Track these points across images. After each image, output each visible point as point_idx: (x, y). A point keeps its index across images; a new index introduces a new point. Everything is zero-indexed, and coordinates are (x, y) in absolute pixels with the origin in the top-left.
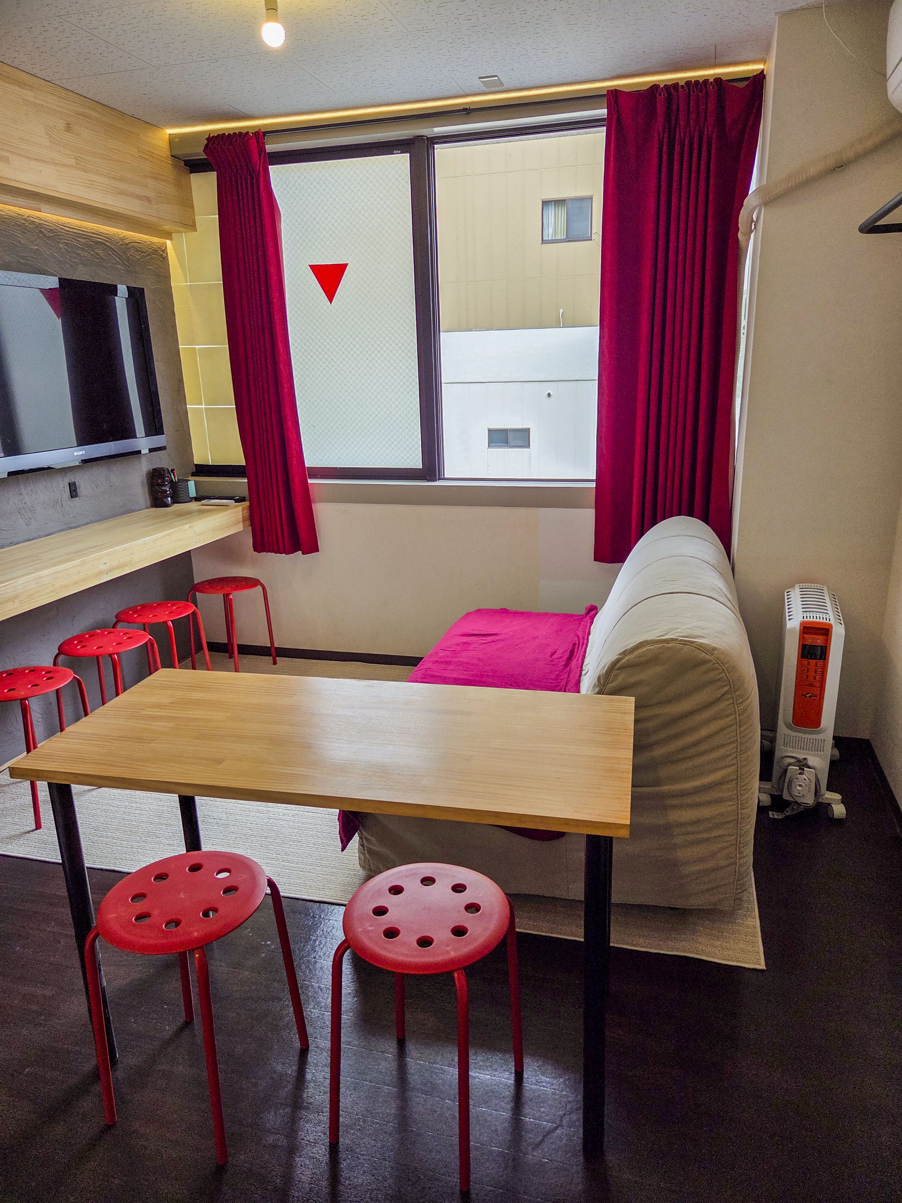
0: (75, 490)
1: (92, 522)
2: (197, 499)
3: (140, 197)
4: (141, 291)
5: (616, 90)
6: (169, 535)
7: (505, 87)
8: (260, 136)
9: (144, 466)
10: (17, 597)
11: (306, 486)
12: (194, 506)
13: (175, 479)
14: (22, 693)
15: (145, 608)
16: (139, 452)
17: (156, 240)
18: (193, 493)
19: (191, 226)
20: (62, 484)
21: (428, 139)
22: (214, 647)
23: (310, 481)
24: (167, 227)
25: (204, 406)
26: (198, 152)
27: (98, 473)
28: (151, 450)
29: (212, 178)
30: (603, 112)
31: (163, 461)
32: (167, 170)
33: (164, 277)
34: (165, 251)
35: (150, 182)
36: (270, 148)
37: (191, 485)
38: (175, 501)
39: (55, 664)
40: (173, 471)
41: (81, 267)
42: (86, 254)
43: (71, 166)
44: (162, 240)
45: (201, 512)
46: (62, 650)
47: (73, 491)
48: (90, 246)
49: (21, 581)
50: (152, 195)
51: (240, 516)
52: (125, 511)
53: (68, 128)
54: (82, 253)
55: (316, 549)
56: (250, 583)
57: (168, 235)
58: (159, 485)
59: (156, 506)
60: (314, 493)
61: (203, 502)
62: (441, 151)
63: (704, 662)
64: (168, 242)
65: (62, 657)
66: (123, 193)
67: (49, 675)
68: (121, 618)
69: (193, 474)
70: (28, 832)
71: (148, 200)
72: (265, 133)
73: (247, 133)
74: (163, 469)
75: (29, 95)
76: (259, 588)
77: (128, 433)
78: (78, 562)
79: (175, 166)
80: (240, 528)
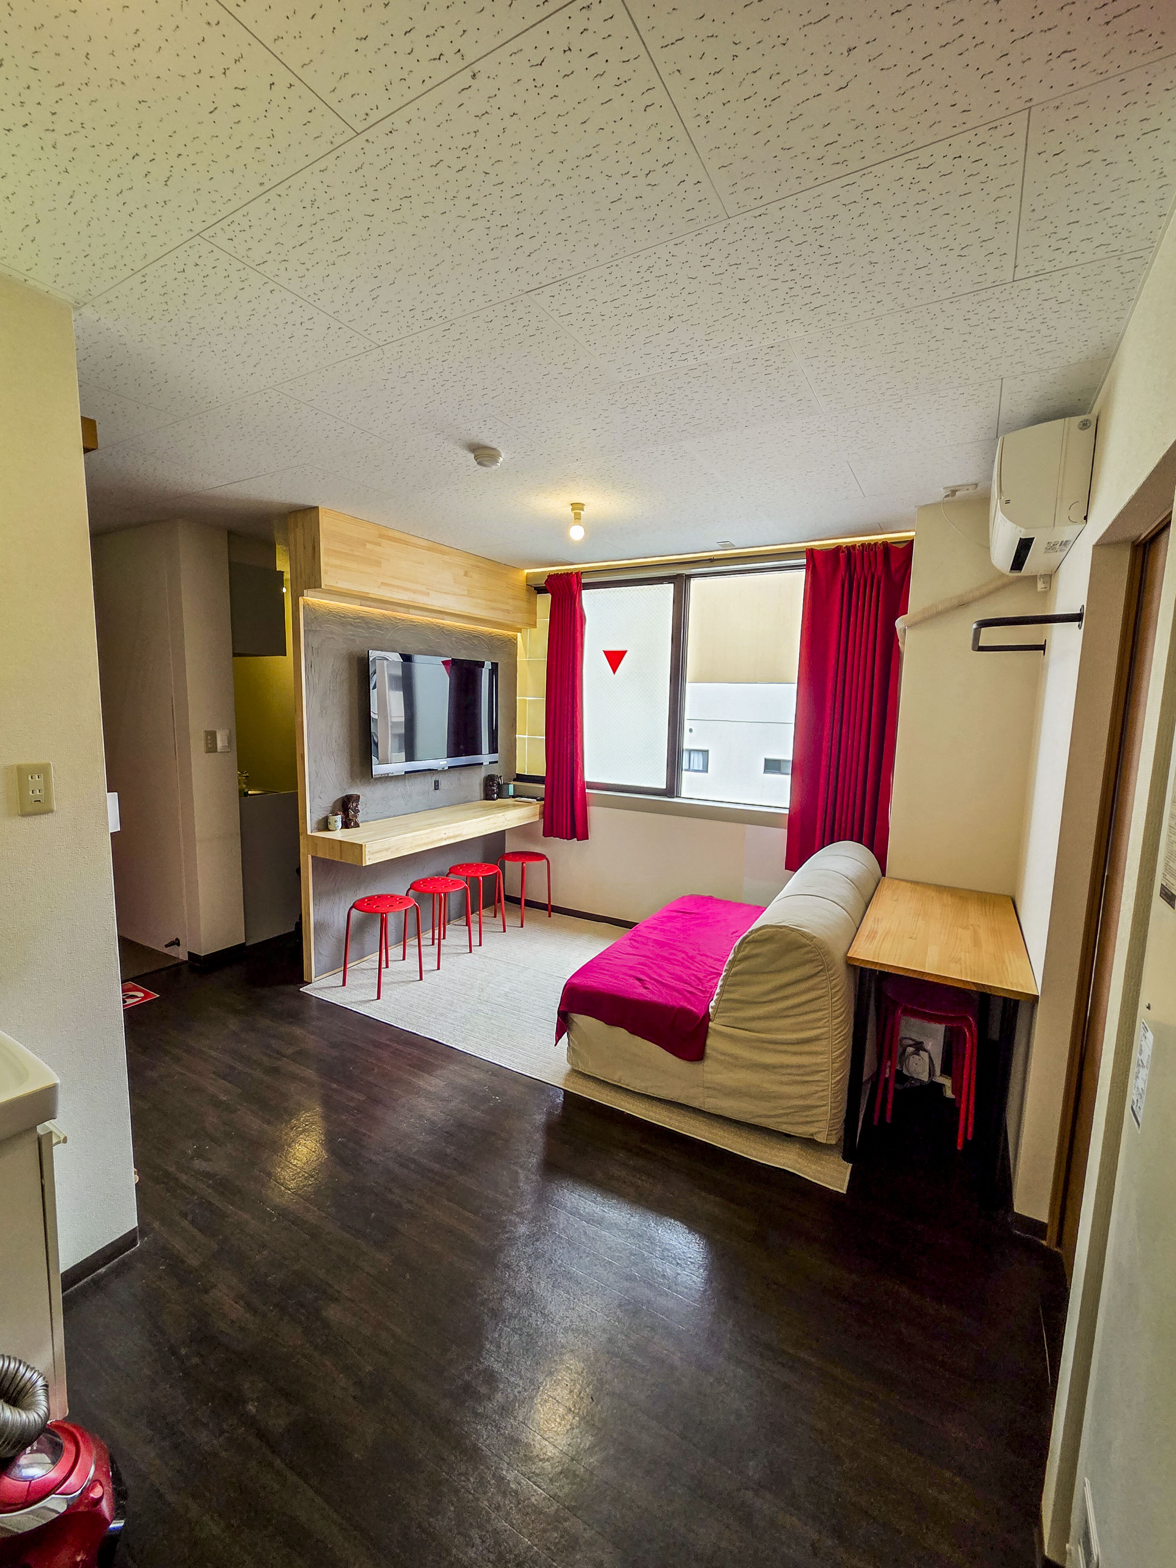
0: (438, 786)
1: (445, 806)
2: (513, 797)
3: (503, 610)
4: (497, 664)
5: (812, 549)
6: (488, 819)
7: (736, 547)
8: (578, 575)
9: (482, 773)
10: (389, 848)
11: (584, 794)
12: (510, 801)
13: (501, 782)
14: (383, 910)
15: (469, 866)
16: (482, 764)
17: (510, 633)
18: (511, 792)
19: (534, 625)
20: (430, 781)
21: (686, 575)
22: (509, 899)
23: (587, 791)
24: (519, 626)
25: (526, 736)
26: (542, 582)
27: (454, 776)
28: (490, 763)
29: (549, 596)
30: (804, 561)
31: (495, 771)
32: (523, 593)
33: (513, 655)
34: (516, 639)
35: (511, 601)
36: (583, 581)
37: (511, 787)
38: (499, 797)
39: (407, 895)
40: (500, 777)
41: (463, 651)
42: (467, 643)
43: (464, 595)
44: (516, 633)
45: (515, 806)
46: (412, 887)
47: (437, 786)
48: (470, 639)
49: (393, 839)
50: (509, 608)
51: (538, 812)
52: (466, 801)
53: (466, 574)
54: (465, 643)
55: (586, 837)
56: (539, 857)
57: (520, 631)
58: (490, 786)
59: (487, 800)
60: (589, 800)
61: (517, 799)
62: (694, 583)
63: (805, 946)
64: (519, 634)
65: (411, 891)
66: (493, 609)
67: (401, 901)
68: (453, 870)
69: (514, 780)
70: (372, 1000)
71: (508, 611)
72: (582, 573)
73: (572, 573)
74: (494, 775)
75: (446, 558)
76: (545, 861)
77: (476, 751)
78: (429, 831)
79: (528, 591)
80: (537, 818)
